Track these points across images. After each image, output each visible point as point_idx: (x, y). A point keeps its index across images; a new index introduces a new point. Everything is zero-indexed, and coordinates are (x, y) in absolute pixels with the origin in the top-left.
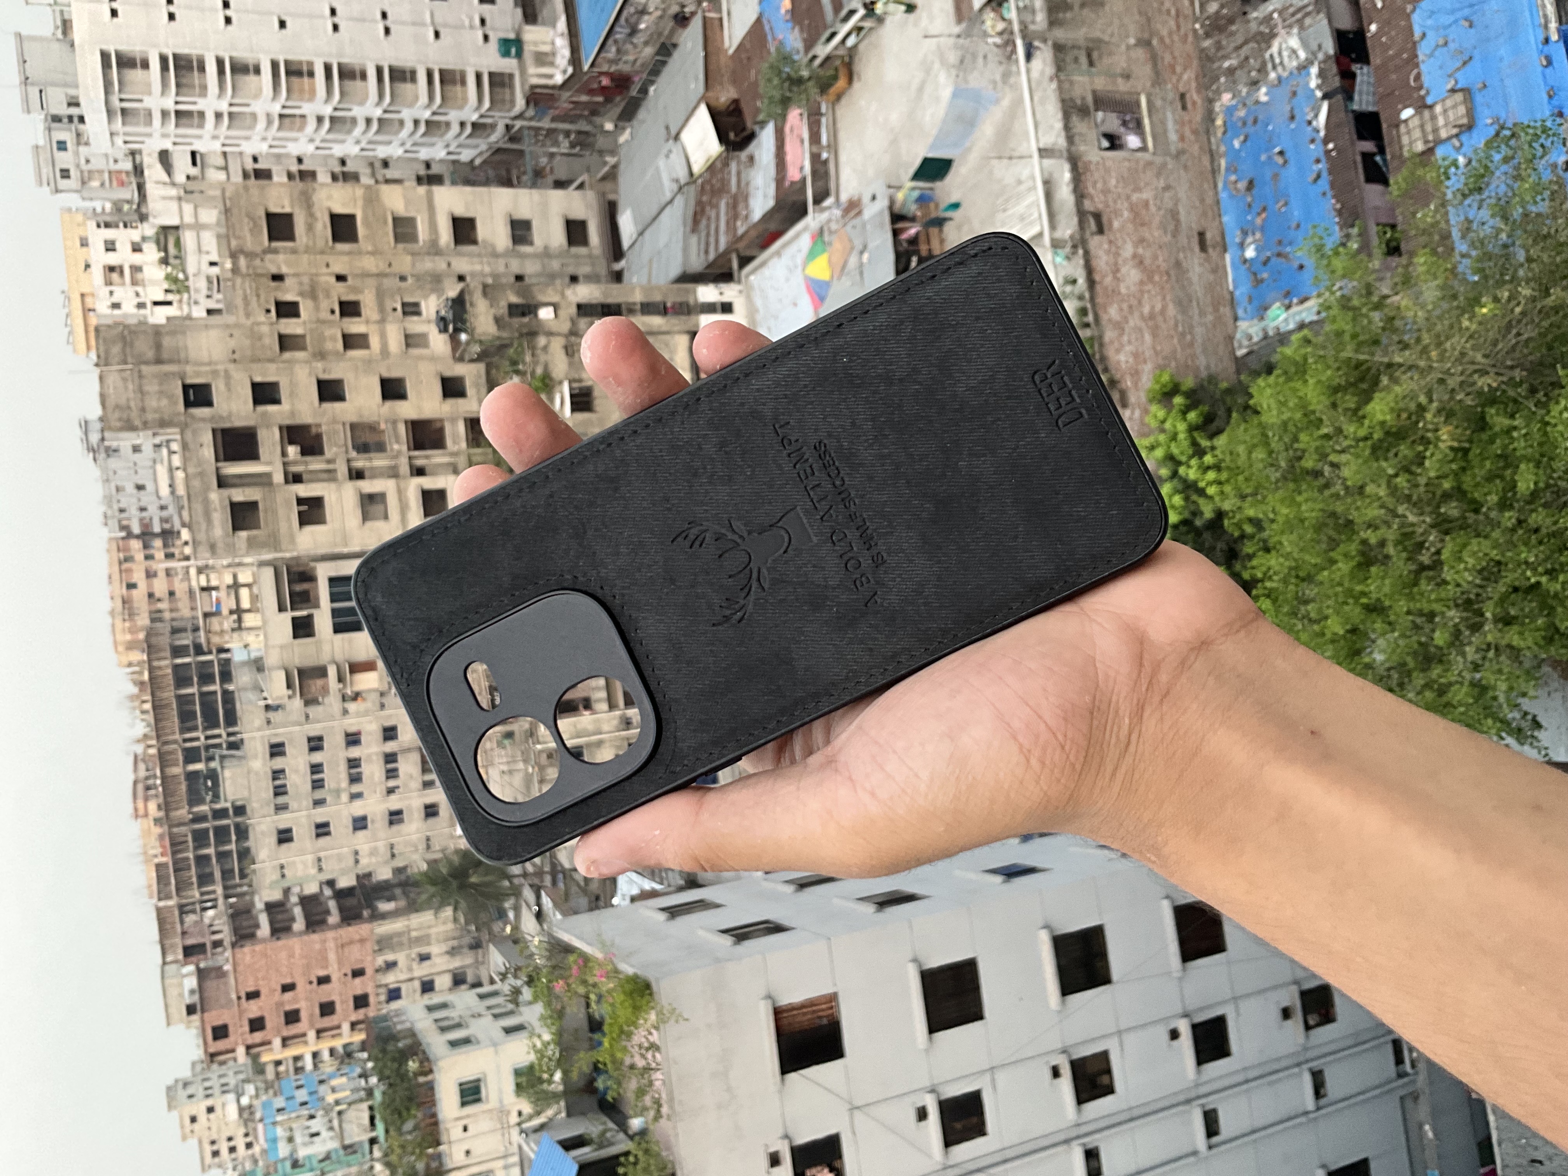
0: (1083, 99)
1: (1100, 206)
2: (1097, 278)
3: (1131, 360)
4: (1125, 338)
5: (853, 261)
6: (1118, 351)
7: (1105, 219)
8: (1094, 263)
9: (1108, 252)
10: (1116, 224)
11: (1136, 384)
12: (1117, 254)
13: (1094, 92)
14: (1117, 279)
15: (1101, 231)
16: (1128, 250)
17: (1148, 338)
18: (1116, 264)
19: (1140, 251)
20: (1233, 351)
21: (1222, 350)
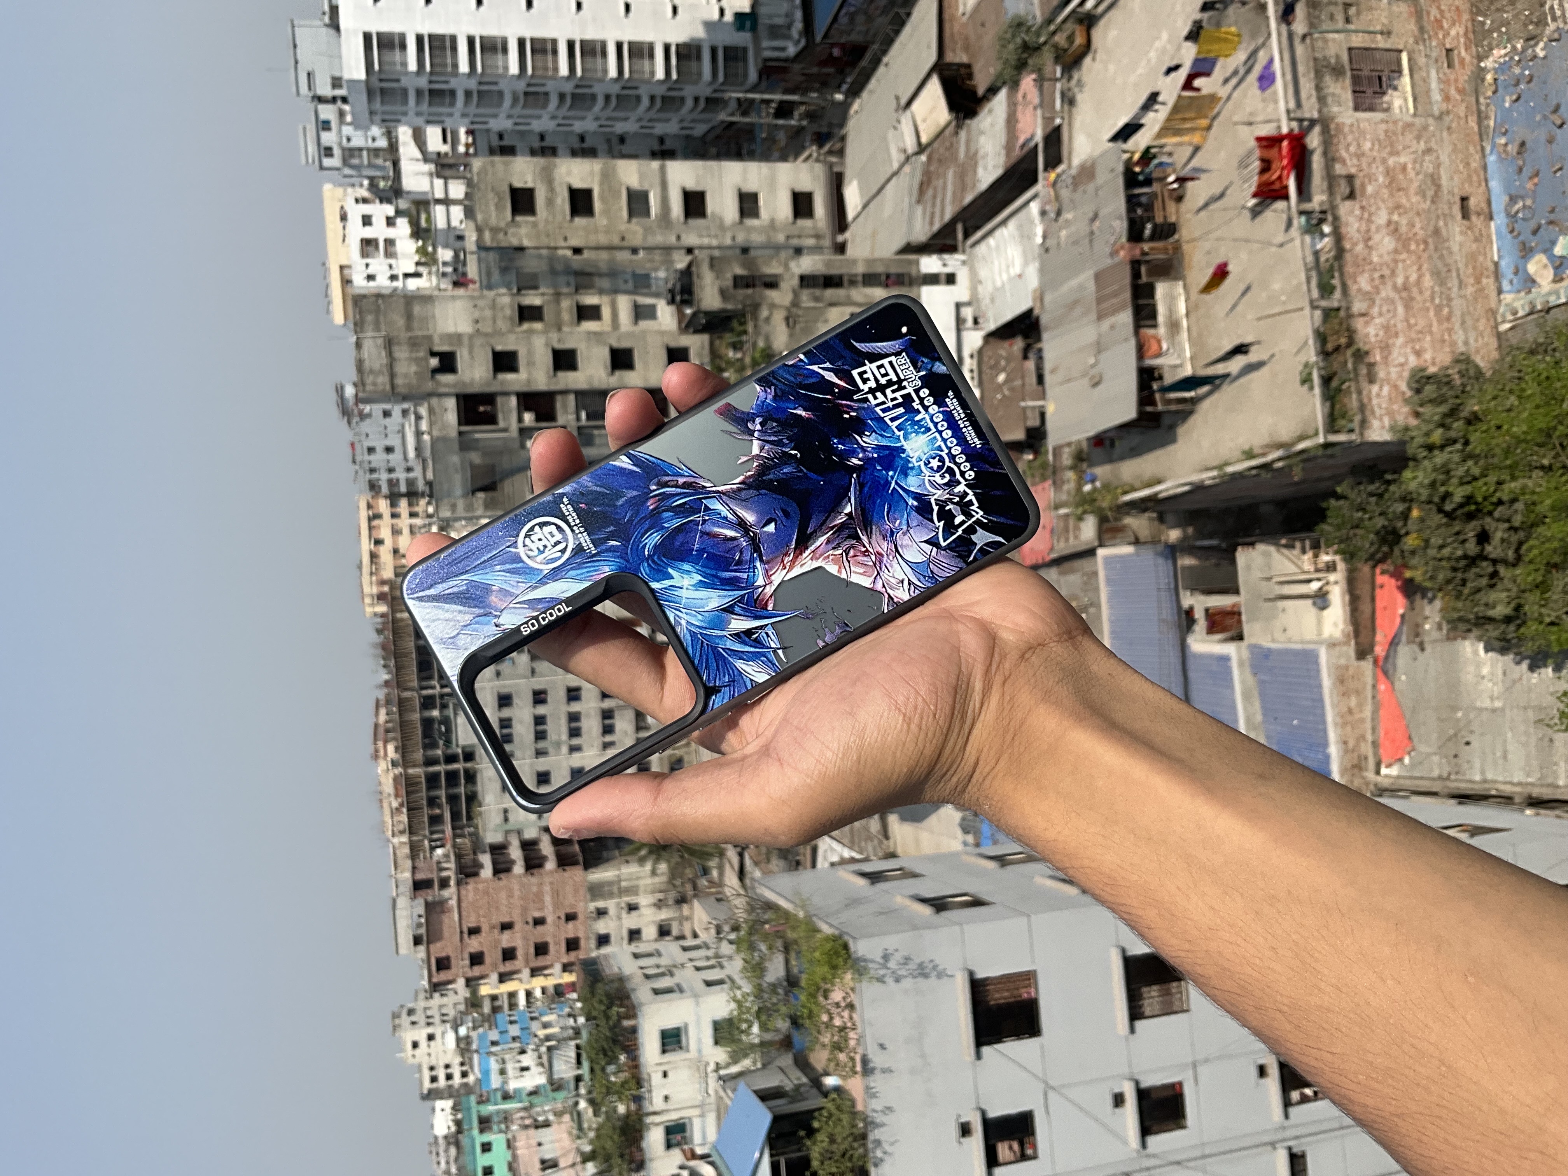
0: (1337, 57)
1: (1353, 171)
2: (1347, 246)
3: (1381, 333)
4: (1375, 311)
6: (1367, 323)
7: (1357, 183)
8: (1344, 230)
9: (1361, 218)
10: (1370, 189)
11: (1385, 358)
12: (1369, 221)
13: (1350, 49)
14: (1368, 247)
15: (1351, 196)
16: (1382, 218)
17: (1401, 310)
18: (1368, 231)
19: (1395, 217)
20: (1496, 327)
21: (1482, 324)
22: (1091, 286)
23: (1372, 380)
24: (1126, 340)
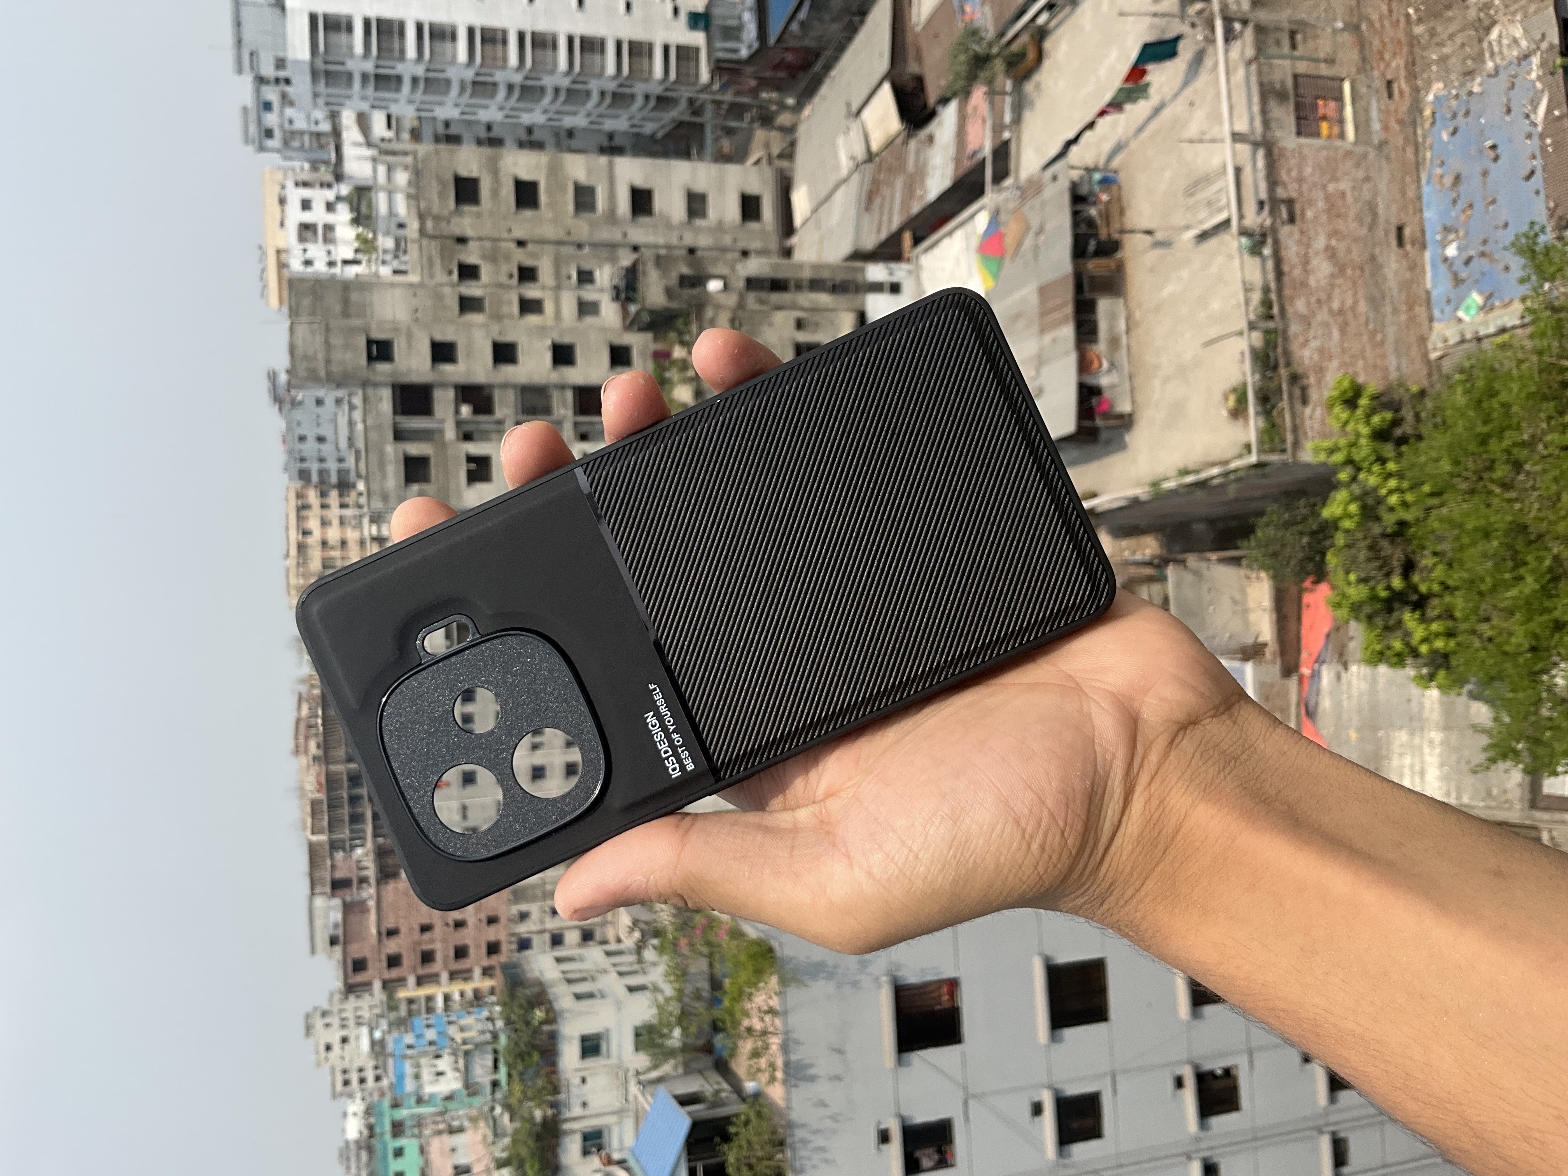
0: (1283, 82)
1: (1294, 195)
2: (1286, 268)
3: (1316, 357)
4: (1311, 334)
5: (1028, 242)
6: (1303, 346)
7: (1298, 208)
8: (1284, 253)
9: (1299, 242)
10: (1309, 214)
11: (1319, 381)
12: (1308, 245)
13: (1296, 77)
14: (1306, 271)
15: (1292, 220)
16: (1320, 242)
17: (1336, 334)
18: (1306, 255)
19: (1333, 243)
20: (1426, 354)
21: (1414, 352)
22: (1034, 299)
23: (1305, 401)
24: (1067, 353)
